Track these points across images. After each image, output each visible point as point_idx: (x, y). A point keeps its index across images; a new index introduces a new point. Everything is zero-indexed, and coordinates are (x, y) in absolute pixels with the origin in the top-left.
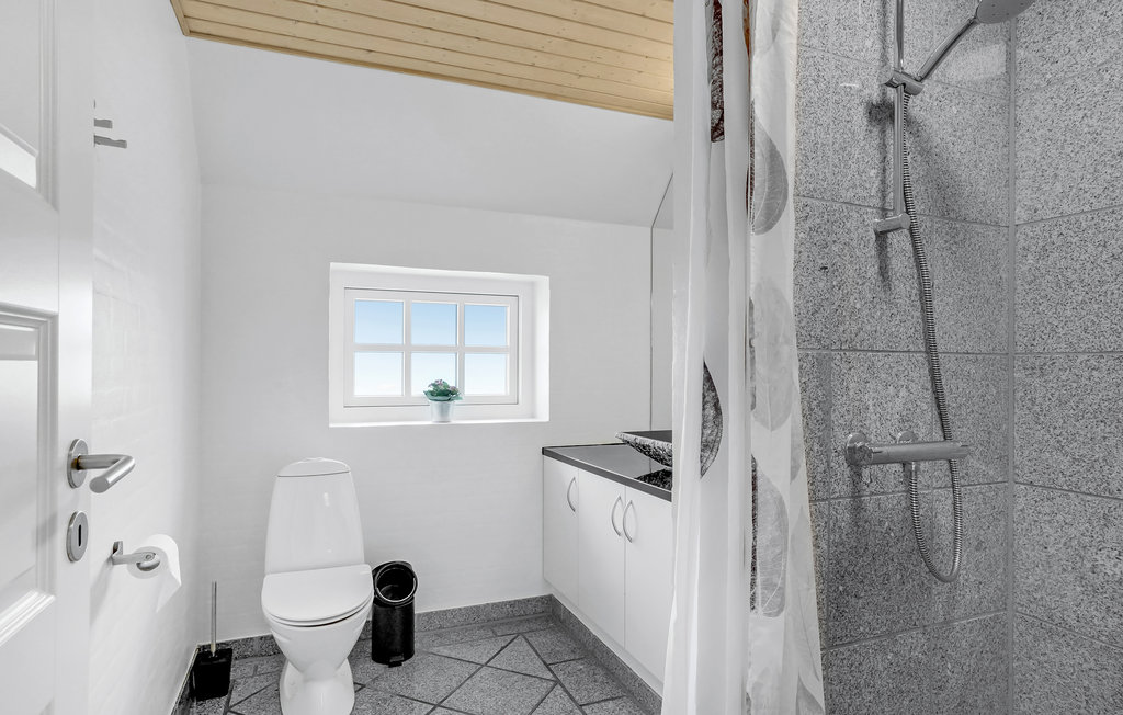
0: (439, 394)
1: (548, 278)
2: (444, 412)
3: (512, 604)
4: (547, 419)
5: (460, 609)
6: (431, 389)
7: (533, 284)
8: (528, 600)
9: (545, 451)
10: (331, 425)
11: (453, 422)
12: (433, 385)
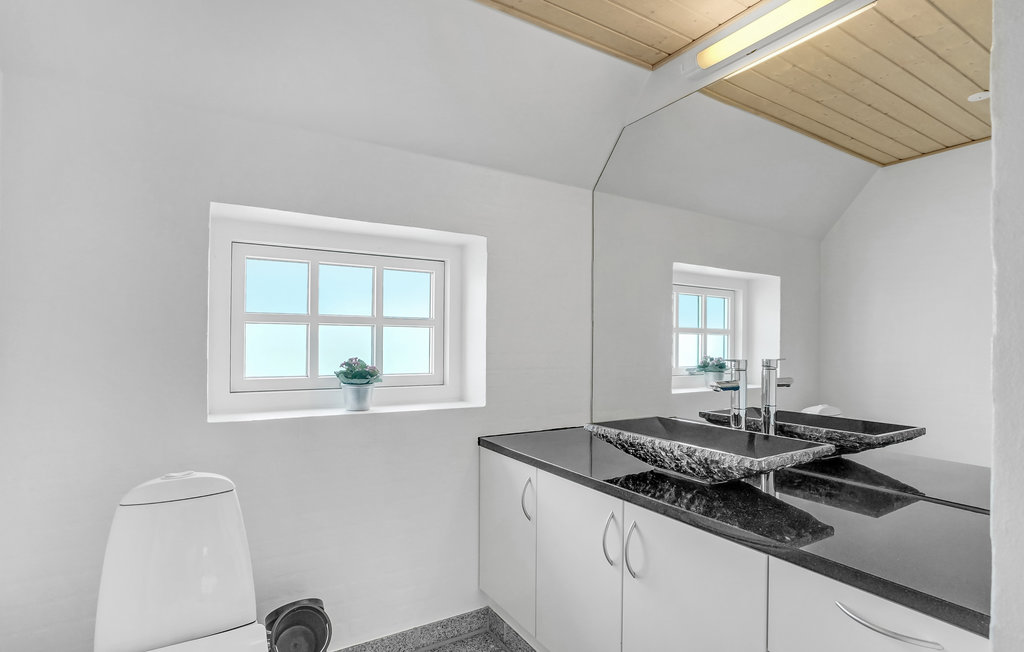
0: (354, 377)
1: (485, 239)
2: (360, 397)
3: (444, 624)
4: (482, 403)
5: (382, 640)
6: (344, 369)
7: (462, 248)
8: (462, 617)
9: (481, 442)
10: (211, 419)
11: (373, 410)
12: (346, 364)
